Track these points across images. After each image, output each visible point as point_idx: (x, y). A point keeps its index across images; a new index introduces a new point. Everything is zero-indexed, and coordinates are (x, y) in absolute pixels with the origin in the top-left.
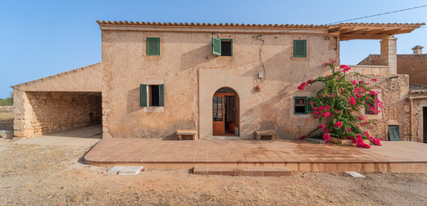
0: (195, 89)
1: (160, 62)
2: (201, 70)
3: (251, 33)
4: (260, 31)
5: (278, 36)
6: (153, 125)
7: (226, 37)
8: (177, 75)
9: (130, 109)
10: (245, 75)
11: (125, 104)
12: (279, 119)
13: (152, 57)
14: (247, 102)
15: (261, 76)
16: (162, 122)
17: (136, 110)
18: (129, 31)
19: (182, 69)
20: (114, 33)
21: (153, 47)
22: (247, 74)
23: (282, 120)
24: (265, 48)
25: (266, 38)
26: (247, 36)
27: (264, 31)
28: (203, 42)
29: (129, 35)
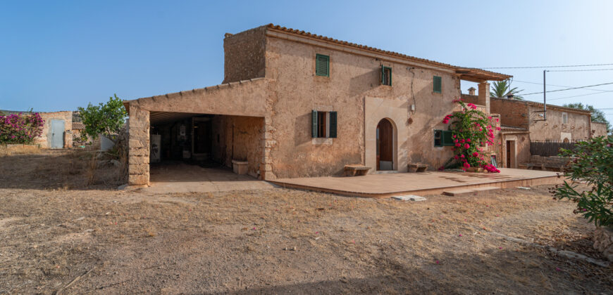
0: (362, 119)
1: (330, 84)
2: (366, 97)
3: (406, 64)
4: (413, 63)
5: (423, 70)
6: (321, 160)
7: (386, 65)
8: (345, 102)
9: (298, 141)
10: (401, 107)
11: (293, 134)
12: (424, 151)
13: (321, 79)
14: (403, 135)
15: (413, 108)
16: (330, 157)
17: (304, 142)
18: (298, 42)
19: (351, 96)
20: (280, 42)
21: (323, 65)
22: (402, 106)
23: (426, 152)
24: (416, 80)
25: (417, 71)
26: (402, 67)
27: (417, 64)
28: (368, 67)
29: (297, 46)
